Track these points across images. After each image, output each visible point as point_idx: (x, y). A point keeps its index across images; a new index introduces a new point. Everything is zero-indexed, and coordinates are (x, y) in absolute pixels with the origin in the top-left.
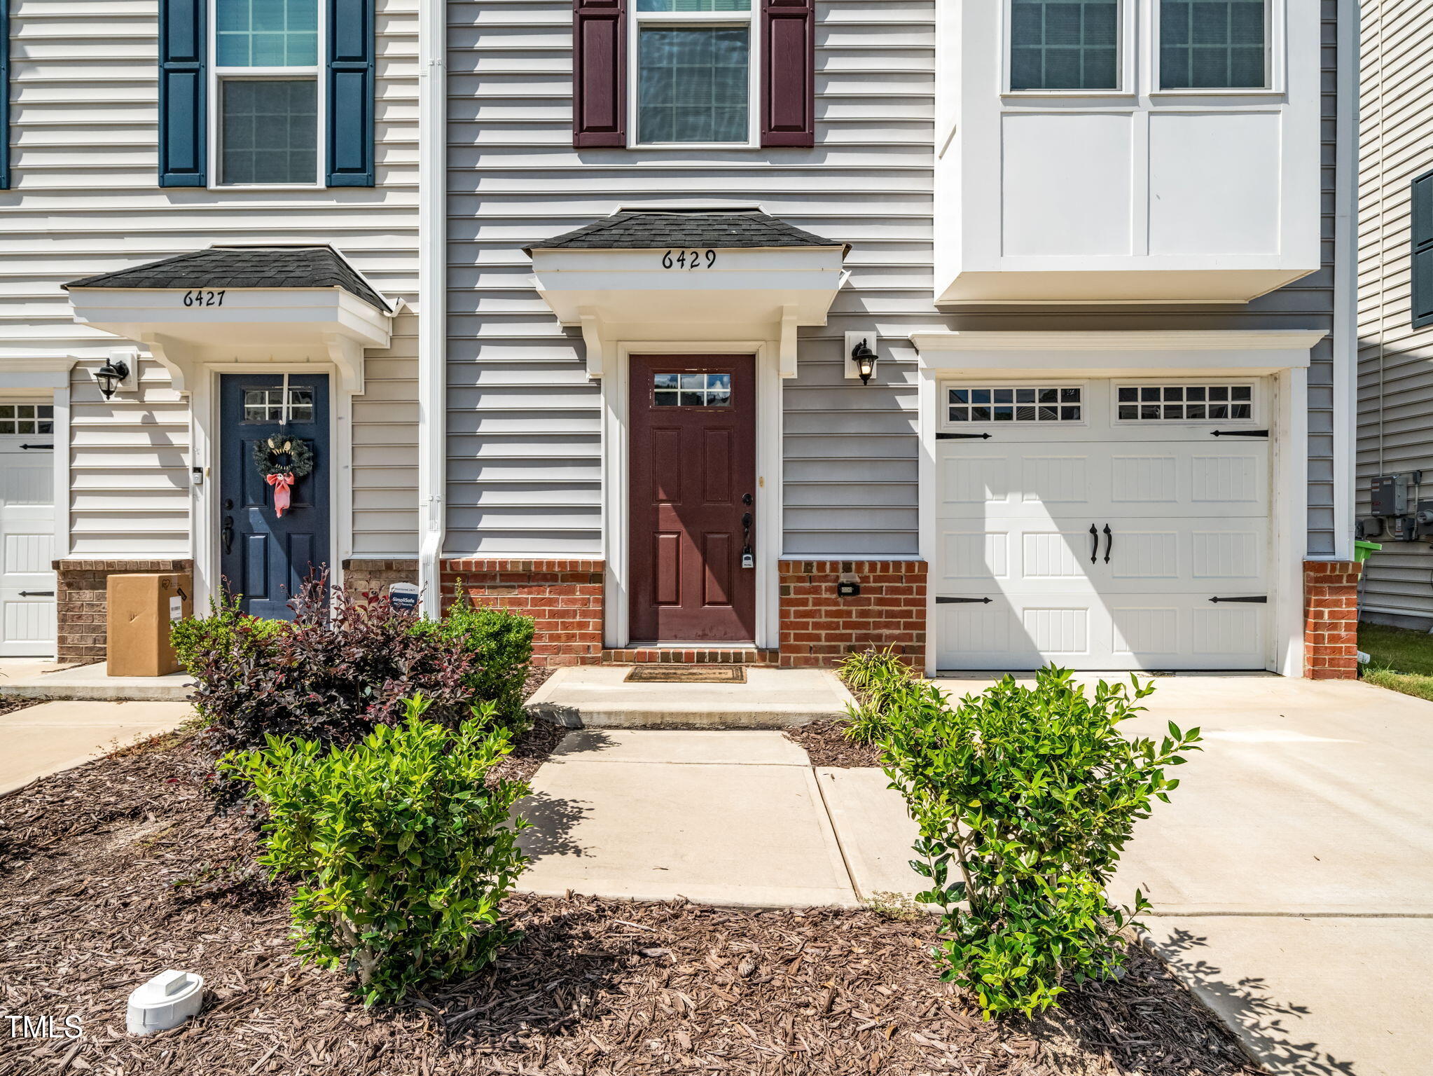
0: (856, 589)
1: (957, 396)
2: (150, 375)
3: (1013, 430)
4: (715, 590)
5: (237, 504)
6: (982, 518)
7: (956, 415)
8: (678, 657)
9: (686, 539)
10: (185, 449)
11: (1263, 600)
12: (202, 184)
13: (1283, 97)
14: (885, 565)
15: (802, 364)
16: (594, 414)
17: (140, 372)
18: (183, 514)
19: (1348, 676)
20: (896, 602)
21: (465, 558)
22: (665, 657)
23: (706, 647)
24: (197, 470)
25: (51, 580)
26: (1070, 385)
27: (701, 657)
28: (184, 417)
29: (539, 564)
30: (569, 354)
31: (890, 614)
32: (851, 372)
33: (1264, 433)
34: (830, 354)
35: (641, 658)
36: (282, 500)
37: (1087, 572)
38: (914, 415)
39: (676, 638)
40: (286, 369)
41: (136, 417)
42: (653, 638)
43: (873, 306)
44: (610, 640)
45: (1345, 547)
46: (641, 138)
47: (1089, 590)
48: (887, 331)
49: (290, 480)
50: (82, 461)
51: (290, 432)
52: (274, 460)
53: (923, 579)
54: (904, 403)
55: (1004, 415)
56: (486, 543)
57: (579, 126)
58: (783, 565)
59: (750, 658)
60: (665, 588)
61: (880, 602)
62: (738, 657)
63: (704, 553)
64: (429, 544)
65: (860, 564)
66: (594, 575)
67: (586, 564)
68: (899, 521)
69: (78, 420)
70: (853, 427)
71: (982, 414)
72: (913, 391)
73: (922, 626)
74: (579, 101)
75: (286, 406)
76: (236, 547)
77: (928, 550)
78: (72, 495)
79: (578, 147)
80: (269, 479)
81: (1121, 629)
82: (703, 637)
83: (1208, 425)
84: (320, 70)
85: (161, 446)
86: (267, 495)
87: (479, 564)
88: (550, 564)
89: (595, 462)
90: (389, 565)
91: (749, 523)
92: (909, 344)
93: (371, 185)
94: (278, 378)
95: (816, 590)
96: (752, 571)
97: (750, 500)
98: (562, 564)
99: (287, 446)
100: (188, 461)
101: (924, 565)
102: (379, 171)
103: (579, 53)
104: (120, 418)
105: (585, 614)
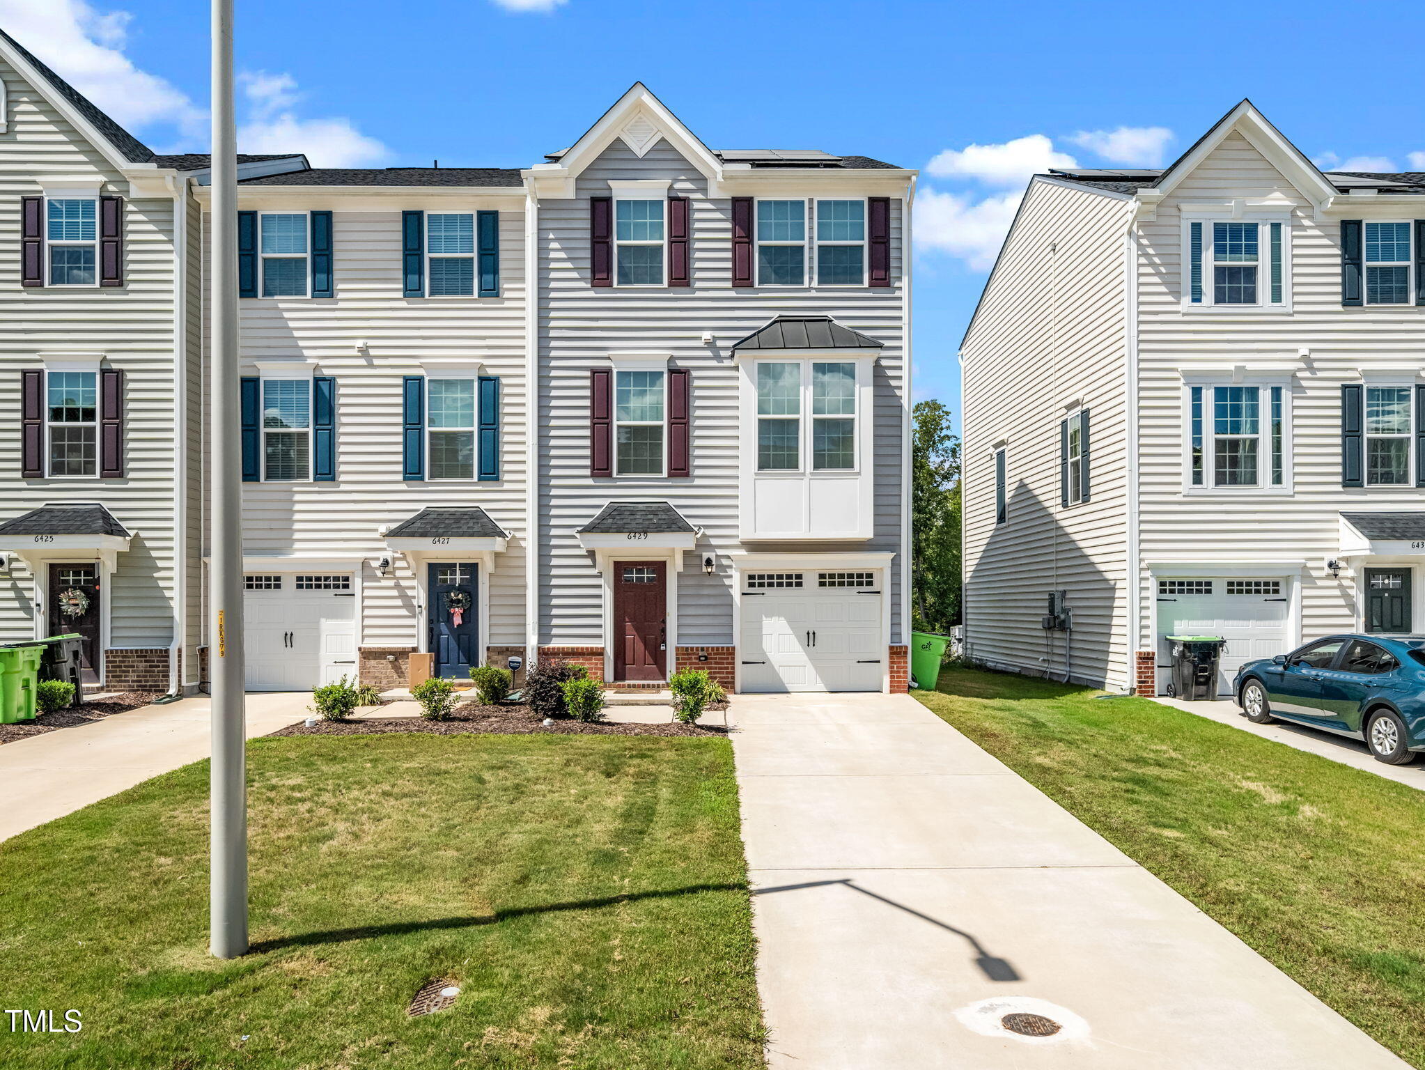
0: (706, 658)
1: (751, 577)
2: (398, 564)
3: (774, 591)
4: (649, 659)
5: (435, 622)
6: (761, 629)
7: (751, 585)
8: (634, 686)
9: (637, 638)
10: (414, 597)
11: (879, 662)
12: (422, 479)
13: (859, 474)
14: (718, 648)
15: (685, 566)
16: (600, 586)
17: (394, 563)
18: (413, 626)
19: (904, 692)
20: (723, 663)
21: (546, 646)
22: (629, 686)
23: (646, 682)
24: (420, 607)
25: (356, 656)
26: (798, 572)
27: (644, 686)
28: (414, 583)
29: (578, 648)
30: (589, 562)
31: (720, 668)
32: (704, 569)
33: (879, 592)
34: (697, 562)
35: (619, 686)
36: (457, 620)
37: (805, 651)
38: (731, 586)
39: (633, 679)
40: (458, 562)
41: (391, 583)
42: (624, 679)
43: (714, 542)
44: (606, 680)
45: (906, 639)
46: (619, 472)
47: (806, 658)
48: (720, 552)
49: (462, 611)
50: (367, 602)
51: (460, 589)
52: (453, 602)
53: (733, 654)
54: (727, 582)
55: (770, 585)
56: (554, 640)
57: (593, 467)
58: (677, 648)
59: (663, 687)
60: (629, 658)
61: (716, 663)
62: (658, 686)
63: (645, 645)
64: (532, 641)
65: (708, 648)
66: (600, 653)
67: (597, 648)
68: (725, 630)
69: (366, 584)
70: (706, 592)
71: (761, 585)
72: (731, 577)
73: (733, 673)
74: (593, 457)
75: (458, 577)
76: (434, 641)
77: (736, 642)
78: (363, 618)
79: (593, 476)
80: (452, 611)
81: (821, 677)
82: (645, 679)
83: (856, 589)
84: (475, 429)
85: (403, 596)
86: (450, 618)
87: (554, 648)
88: (582, 648)
89: (599, 606)
90: (507, 649)
91: (664, 631)
92: (729, 557)
93: (497, 479)
94: (454, 565)
95: (690, 659)
96: (665, 651)
97: (664, 622)
98: (587, 648)
99: (460, 596)
100: (415, 602)
101: (733, 648)
102: (501, 473)
103: (593, 437)
104: (384, 583)
105: (596, 669)
